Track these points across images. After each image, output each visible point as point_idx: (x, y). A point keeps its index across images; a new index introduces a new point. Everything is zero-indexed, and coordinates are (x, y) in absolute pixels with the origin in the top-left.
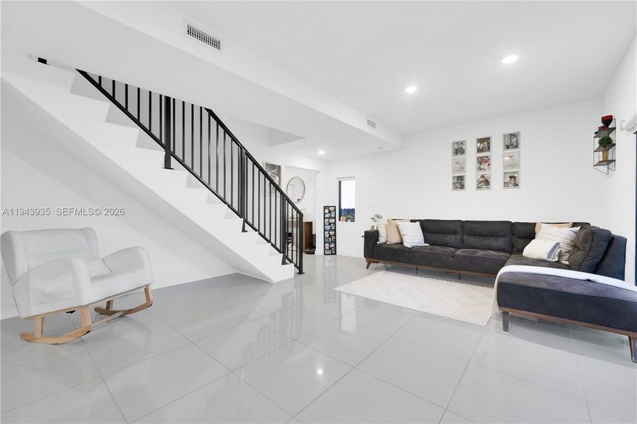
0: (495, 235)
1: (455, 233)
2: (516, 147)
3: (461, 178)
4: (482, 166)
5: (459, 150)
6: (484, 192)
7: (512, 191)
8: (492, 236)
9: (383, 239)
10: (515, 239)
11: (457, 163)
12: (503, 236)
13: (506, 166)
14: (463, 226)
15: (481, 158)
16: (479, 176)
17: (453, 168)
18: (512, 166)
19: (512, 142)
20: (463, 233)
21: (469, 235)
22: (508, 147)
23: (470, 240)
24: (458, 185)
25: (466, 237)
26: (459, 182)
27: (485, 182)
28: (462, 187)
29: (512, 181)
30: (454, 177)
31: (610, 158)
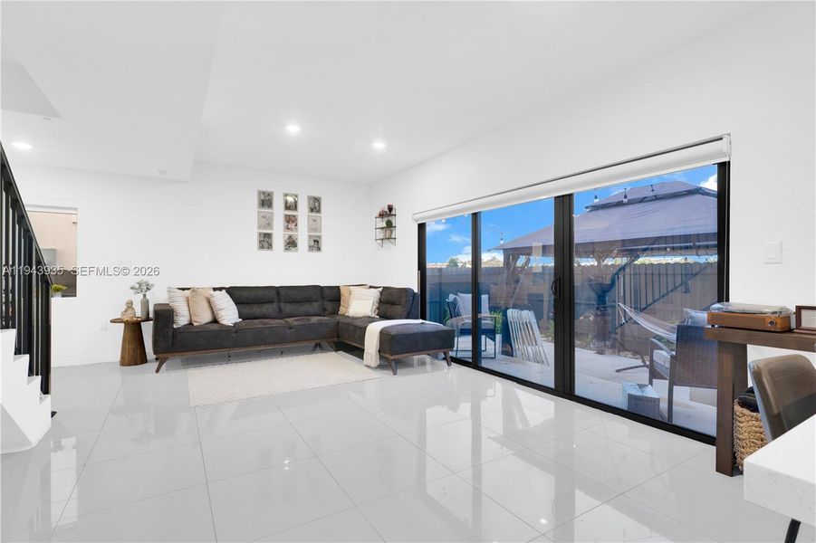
0: (309, 301)
1: (271, 302)
2: (319, 211)
3: (268, 236)
4: (290, 226)
5: (266, 201)
6: (291, 254)
7: (315, 254)
8: (307, 301)
9: (182, 319)
10: (326, 303)
11: (263, 217)
12: (316, 301)
13: (311, 229)
14: (278, 293)
15: (289, 216)
16: (287, 237)
17: (259, 222)
18: (315, 230)
19: (315, 205)
20: (279, 301)
21: (286, 302)
22: (312, 210)
23: (288, 308)
24: (266, 244)
25: (282, 304)
26: (266, 241)
27: (291, 243)
28: (270, 246)
29: (316, 244)
30: (260, 234)
31: (393, 236)
